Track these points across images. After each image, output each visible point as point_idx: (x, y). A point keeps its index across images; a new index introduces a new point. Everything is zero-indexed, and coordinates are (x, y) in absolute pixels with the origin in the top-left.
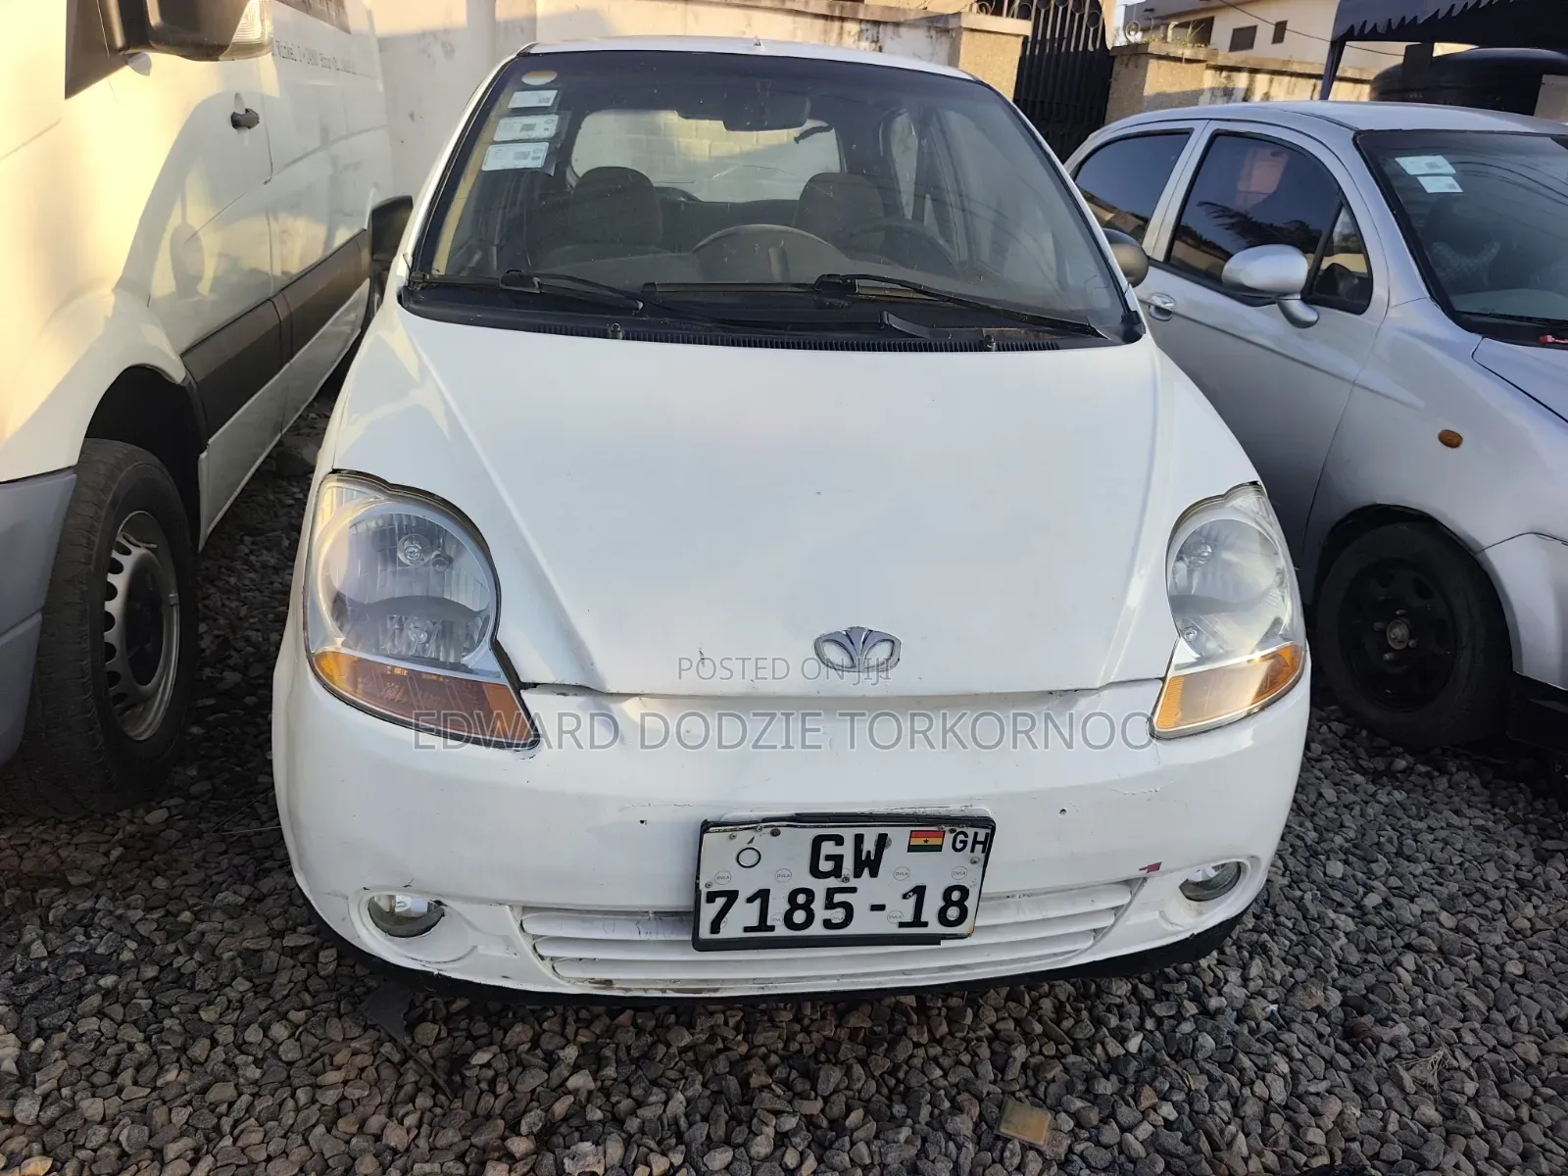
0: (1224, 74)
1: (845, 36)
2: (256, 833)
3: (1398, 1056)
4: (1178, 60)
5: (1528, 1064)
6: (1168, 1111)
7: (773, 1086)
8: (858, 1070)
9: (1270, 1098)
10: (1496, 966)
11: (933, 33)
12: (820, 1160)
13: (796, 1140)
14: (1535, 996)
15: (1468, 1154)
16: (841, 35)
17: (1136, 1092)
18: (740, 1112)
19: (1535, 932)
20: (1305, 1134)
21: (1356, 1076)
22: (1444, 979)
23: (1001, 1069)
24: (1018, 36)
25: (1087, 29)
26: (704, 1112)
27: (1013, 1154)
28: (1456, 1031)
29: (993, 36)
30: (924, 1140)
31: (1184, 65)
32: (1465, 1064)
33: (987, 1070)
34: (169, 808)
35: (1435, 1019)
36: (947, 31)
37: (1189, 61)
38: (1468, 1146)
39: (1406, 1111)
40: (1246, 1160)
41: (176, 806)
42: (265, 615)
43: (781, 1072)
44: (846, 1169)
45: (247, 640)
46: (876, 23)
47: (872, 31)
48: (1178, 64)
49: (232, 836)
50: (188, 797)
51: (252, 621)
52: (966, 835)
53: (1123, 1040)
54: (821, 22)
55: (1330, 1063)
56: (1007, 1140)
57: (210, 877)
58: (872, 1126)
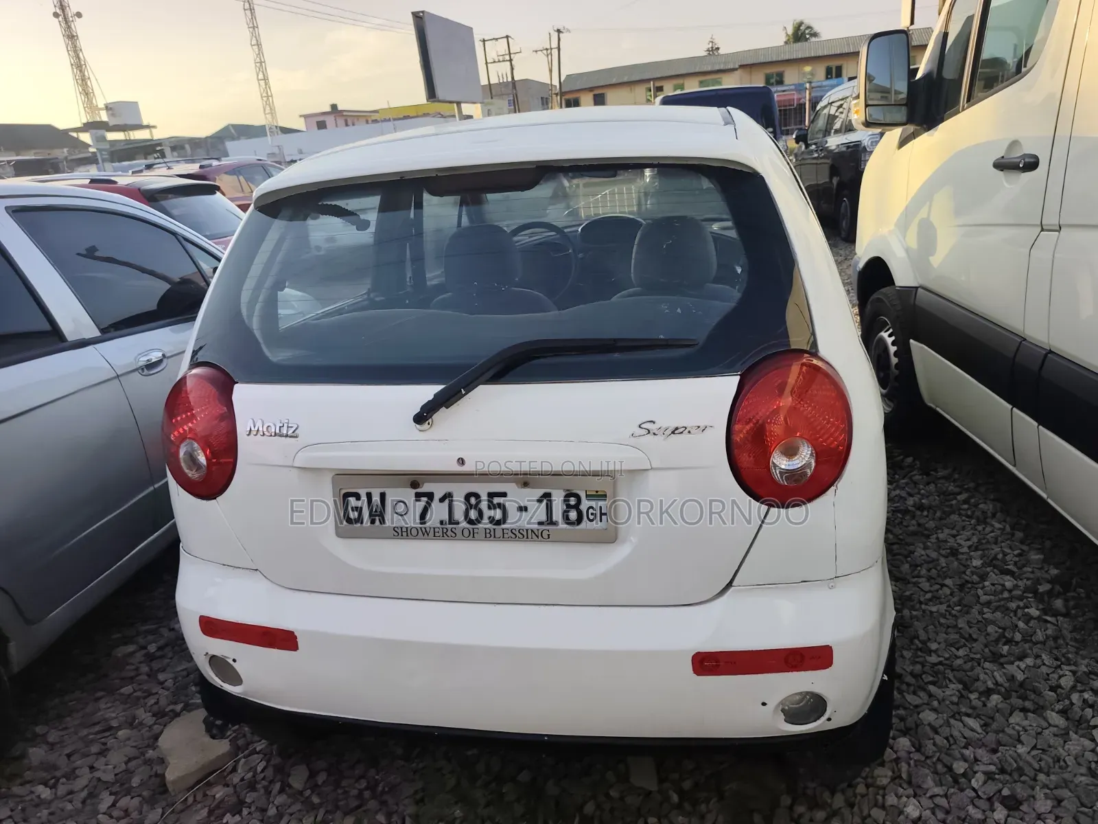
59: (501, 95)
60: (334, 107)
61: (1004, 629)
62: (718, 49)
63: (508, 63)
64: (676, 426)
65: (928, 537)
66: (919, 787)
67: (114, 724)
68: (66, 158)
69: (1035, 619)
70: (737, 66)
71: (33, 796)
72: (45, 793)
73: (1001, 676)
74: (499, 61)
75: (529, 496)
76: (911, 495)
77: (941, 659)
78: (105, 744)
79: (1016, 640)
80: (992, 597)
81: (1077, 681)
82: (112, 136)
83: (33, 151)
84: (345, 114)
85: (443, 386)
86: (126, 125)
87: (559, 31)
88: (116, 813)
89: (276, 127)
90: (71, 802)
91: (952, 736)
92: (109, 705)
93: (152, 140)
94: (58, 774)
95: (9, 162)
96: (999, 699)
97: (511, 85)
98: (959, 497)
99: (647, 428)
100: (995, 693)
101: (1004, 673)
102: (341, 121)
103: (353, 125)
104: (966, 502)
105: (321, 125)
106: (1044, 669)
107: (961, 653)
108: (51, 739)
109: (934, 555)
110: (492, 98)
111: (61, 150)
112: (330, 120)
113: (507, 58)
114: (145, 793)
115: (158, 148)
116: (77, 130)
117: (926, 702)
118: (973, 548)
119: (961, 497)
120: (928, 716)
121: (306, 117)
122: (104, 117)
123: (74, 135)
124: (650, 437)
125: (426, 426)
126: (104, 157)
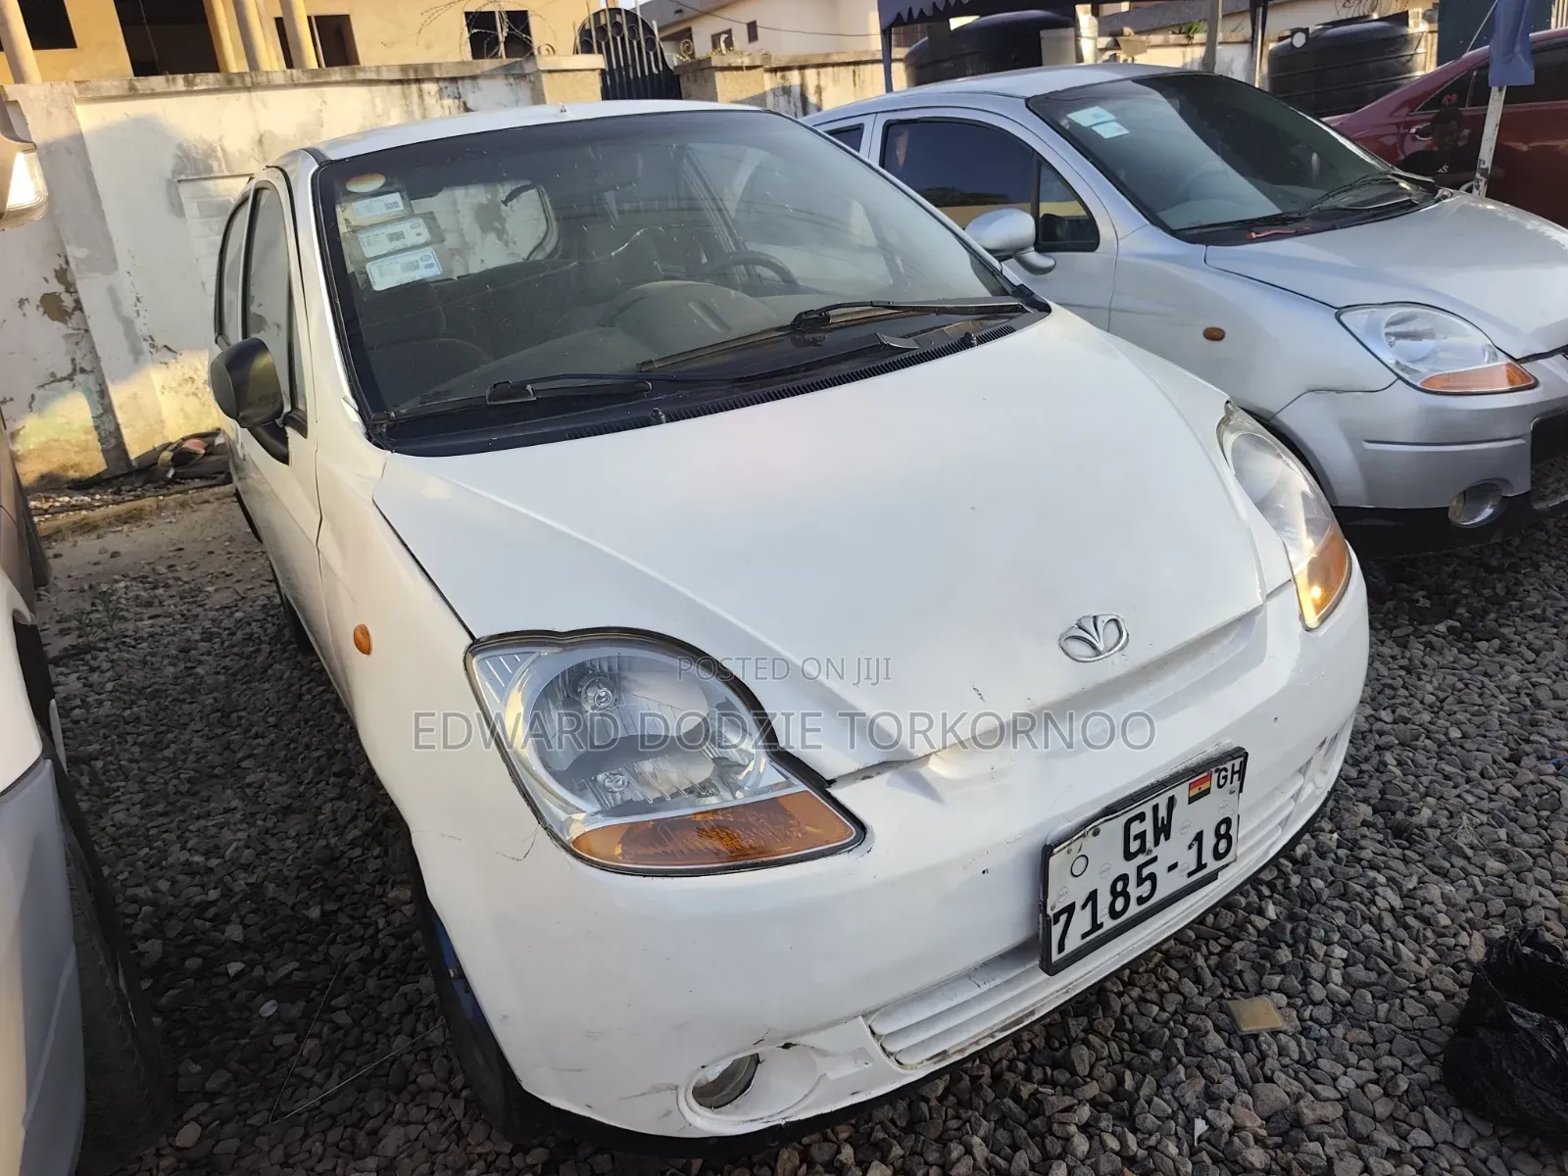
0: (779, 74)
1: (426, 97)
2: (323, 1101)
3: (1442, 834)
4: (739, 68)
5: (1516, 800)
6: (1340, 952)
7: (1041, 1089)
8: (1094, 1039)
9: (1392, 907)
10: (1443, 738)
11: (512, 80)
12: (1134, 1131)
13: (1103, 1124)
14: (1482, 747)
15: (1539, 883)
16: (421, 96)
17: (1306, 948)
18: (1036, 1126)
19: (1442, 701)
20: (1437, 922)
21: (1428, 862)
22: (1421, 762)
23: (1198, 980)
24: (594, 70)
25: (648, 53)
26: (1009, 1142)
27: (1269, 1045)
28: (1459, 796)
29: (570, 74)
30: (1199, 1068)
31: (746, 72)
32: (1484, 818)
33: (1189, 987)
34: (196, 1120)
35: (1438, 795)
36: (523, 76)
37: (749, 68)
38: (1535, 878)
39: (1479, 872)
40: (1418, 962)
41: (204, 1113)
42: (133, 864)
43: (1037, 1074)
44: (1159, 1127)
45: (135, 900)
46: (454, 80)
47: (451, 88)
48: (740, 72)
49: (299, 1114)
50: (210, 1097)
51: (120, 877)
52: (1226, 770)
53: (1261, 912)
54: (397, 88)
55: (1405, 860)
56: (1256, 1037)
57: (312, 1170)
58: (1150, 1081)
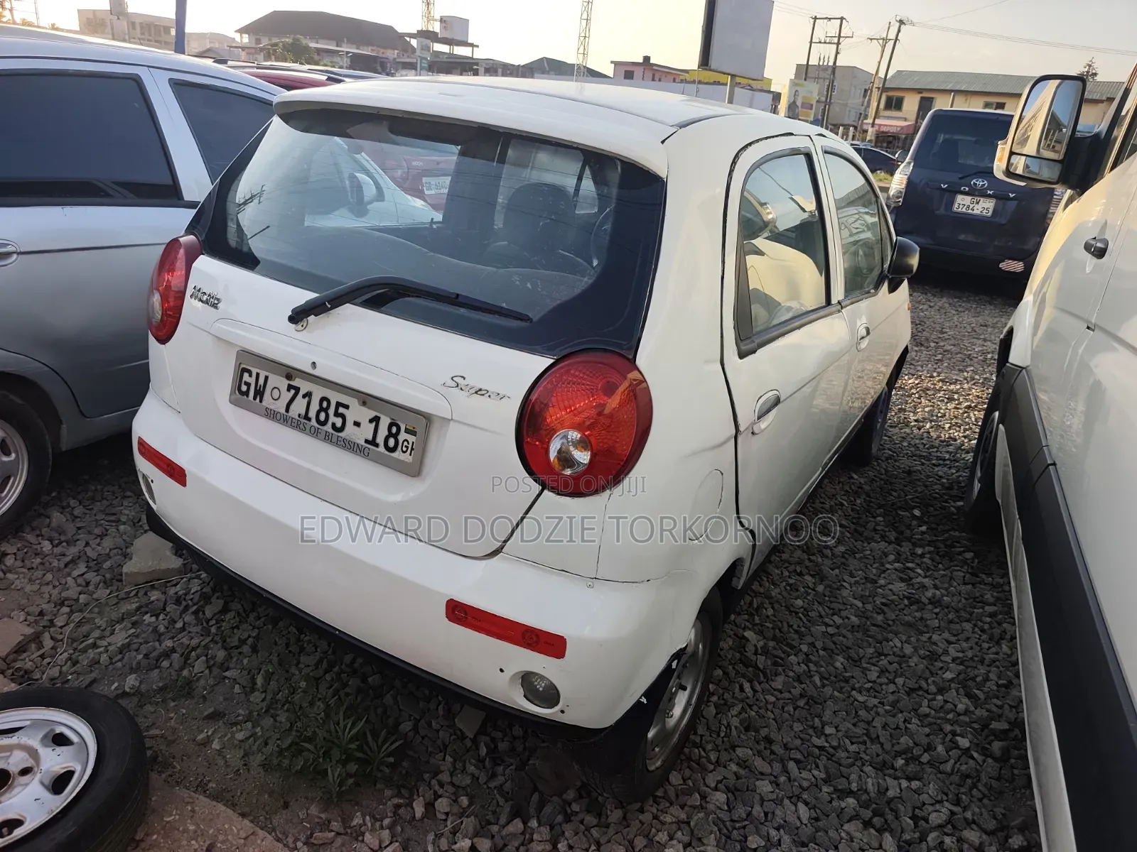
59: (817, 78)
60: (647, 59)
61: (916, 744)
62: (1095, 74)
63: (835, 46)
64: (480, 387)
65: (922, 633)
66: (700, 839)
67: (123, 519)
68: (395, 59)
69: (961, 749)
70: (1104, 98)
71: (38, 547)
72: (47, 546)
73: (873, 785)
74: (825, 43)
75: (364, 414)
76: (936, 587)
77: (826, 745)
78: (107, 530)
79: (922, 760)
80: (933, 712)
81: (949, 822)
82: (439, 47)
83: (370, 48)
84: (655, 68)
85: (317, 295)
86: (453, 39)
87: (901, 22)
88: (80, 580)
89: (584, 67)
90: (59, 560)
91: (773, 813)
92: (130, 504)
93: (472, 58)
94: (63, 538)
95: (348, 53)
96: (854, 803)
97: (830, 71)
98: (987, 608)
99: (457, 382)
100: (854, 798)
101: (879, 783)
102: (649, 74)
103: (660, 80)
104: (992, 615)
105: (629, 75)
106: (924, 797)
107: (853, 748)
108: (76, 512)
109: (908, 650)
110: (805, 80)
111: (392, 51)
112: (638, 72)
113: (836, 40)
114: (108, 576)
115: (475, 67)
116: (412, 36)
117: (775, 774)
118: (958, 661)
119: (989, 609)
120: (765, 787)
121: (616, 64)
122: (436, 27)
123: (408, 39)
124: (457, 390)
125: (299, 327)
126: (423, 65)
